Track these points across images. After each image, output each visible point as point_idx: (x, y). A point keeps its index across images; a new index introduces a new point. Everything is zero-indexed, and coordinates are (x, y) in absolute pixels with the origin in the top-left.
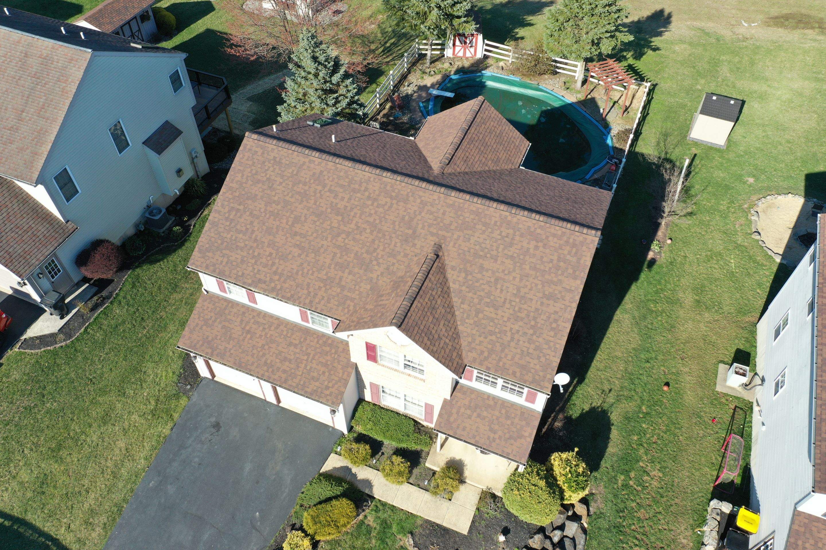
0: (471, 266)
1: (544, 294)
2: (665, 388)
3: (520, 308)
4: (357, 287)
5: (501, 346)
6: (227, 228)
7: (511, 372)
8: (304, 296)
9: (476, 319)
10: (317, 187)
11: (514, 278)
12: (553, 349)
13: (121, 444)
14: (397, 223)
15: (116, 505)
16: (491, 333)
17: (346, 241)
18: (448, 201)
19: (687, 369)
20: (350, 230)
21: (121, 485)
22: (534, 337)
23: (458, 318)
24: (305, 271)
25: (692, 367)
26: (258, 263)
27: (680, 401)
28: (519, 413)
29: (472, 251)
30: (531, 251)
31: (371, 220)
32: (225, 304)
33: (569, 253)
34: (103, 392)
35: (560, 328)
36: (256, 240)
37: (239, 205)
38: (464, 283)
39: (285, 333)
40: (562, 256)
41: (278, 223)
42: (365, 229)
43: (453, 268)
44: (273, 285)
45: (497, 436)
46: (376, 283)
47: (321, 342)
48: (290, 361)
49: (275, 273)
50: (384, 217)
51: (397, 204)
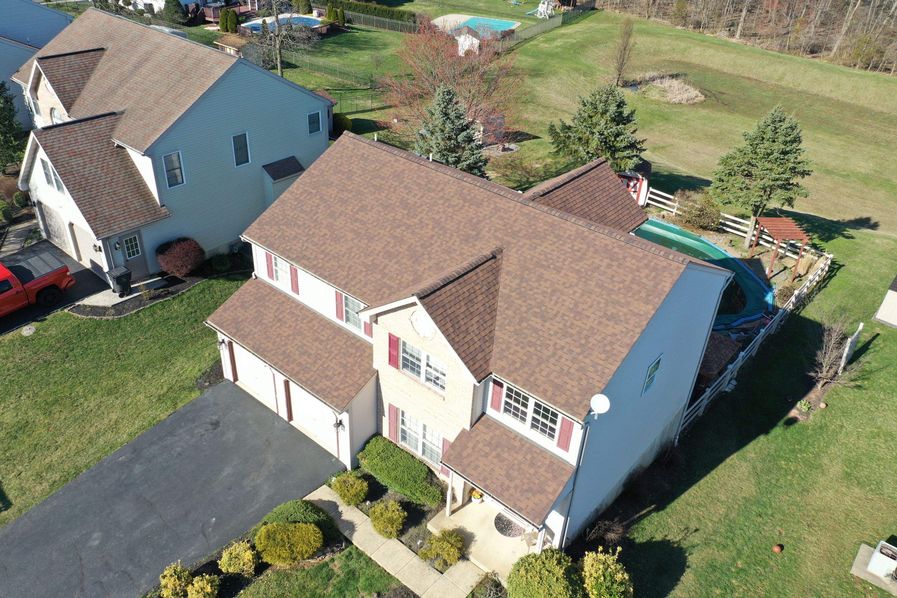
0: (528, 274)
1: (605, 314)
2: (777, 549)
3: (572, 324)
4: (399, 277)
5: (538, 359)
6: (293, 207)
7: (541, 389)
8: (342, 277)
9: (518, 327)
10: (393, 183)
11: (575, 292)
12: (599, 374)
13: (114, 416)
14: (462, 224)
15: (76, 468)
16: (530, 344)
17: (405, 233)
18: (524, 210)
19: (814, 539)
20: (412, 224)
21: (92, 451)
22: (581, 357)
23: (498, 323)
24: (353, 254)
25: (822, 538)
26: (310, 241)
27: (794, 570)
28: (547, 462)
29: (535, 259)
30: (603, 269)
31: (437, 217)
32: (269, 291)
33: (647, 276)
34: (124, 369)
35: (614, 352)
36: (316, 221)
37: (313, 189)
38: (516, 289)
39: (315, 328)
40: (637, 278)
41: (343, 209)
42: (428, 225)
43: (508, 273)
44: (315, 262)
45: (512, 485)
46: (420, 276)
47: (349, 343)
48: (309, 355)
49: (323, 252)
50: (451, 217)
51: (469, 207)
